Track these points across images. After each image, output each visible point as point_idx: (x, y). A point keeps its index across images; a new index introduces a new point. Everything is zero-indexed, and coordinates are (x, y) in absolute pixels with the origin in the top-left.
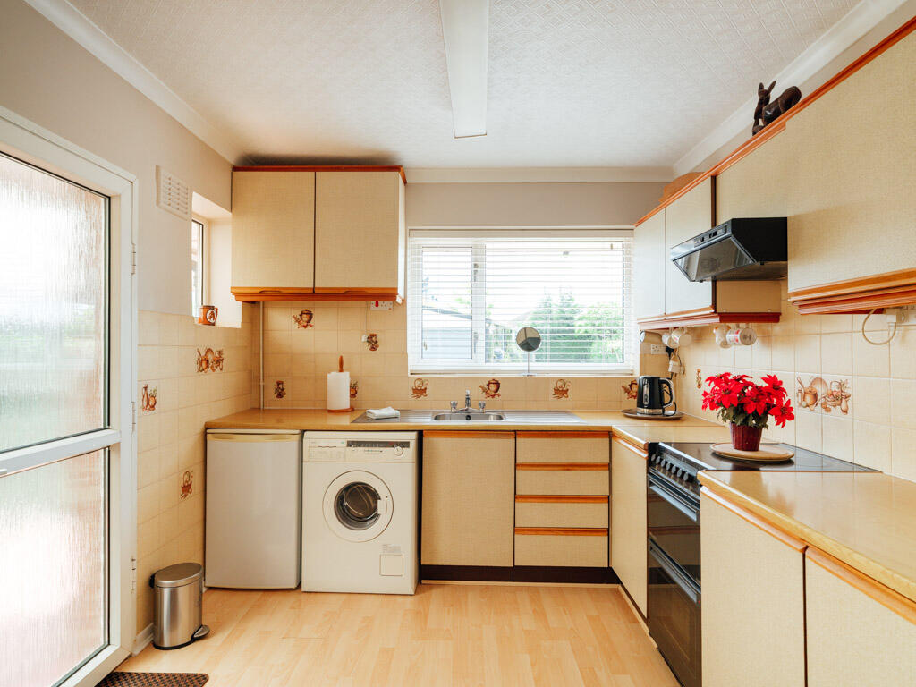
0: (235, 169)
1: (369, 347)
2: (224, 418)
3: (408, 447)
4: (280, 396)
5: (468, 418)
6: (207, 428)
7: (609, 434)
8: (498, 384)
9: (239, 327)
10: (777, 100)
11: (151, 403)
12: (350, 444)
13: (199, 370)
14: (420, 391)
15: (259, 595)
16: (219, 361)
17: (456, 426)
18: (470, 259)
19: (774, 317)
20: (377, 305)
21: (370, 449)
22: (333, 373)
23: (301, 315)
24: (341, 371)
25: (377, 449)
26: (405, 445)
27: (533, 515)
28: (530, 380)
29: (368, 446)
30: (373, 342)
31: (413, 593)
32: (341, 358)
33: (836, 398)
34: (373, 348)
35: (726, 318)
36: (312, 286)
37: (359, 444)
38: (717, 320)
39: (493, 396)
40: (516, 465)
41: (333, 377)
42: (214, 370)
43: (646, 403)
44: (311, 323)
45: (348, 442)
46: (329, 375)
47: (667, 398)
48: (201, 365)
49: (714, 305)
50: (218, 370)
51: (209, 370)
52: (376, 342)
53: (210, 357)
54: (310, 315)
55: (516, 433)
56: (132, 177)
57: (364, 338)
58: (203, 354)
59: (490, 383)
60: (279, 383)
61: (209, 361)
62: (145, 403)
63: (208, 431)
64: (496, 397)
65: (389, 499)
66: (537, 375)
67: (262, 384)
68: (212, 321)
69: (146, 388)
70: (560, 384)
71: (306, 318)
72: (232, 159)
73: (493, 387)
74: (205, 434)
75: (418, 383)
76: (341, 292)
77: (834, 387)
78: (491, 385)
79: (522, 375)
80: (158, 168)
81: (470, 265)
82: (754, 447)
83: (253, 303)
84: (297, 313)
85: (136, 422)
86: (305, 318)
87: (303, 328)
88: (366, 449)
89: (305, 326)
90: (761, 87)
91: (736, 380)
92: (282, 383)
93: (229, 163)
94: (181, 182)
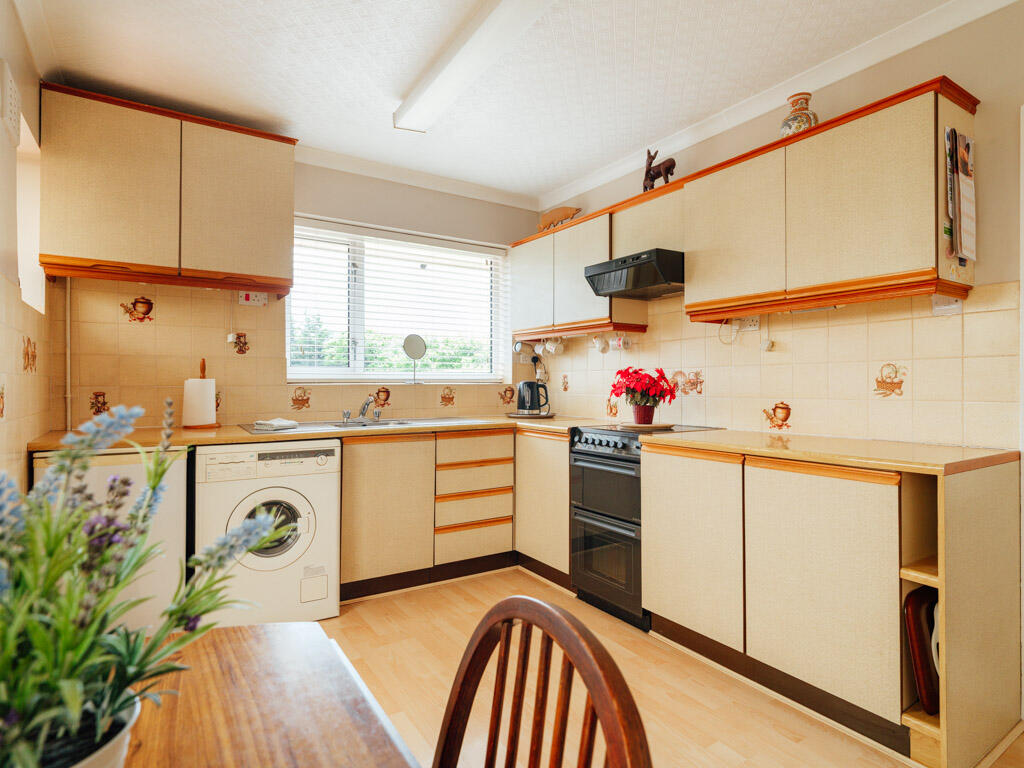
0: (46, 87)
1: (237, 349)
2: (38, 439)
3: (333, 455)
4: (99, 411)
6: (30, 452)
7: (514, 431)
8: (387, 392)
10: (659, 165)
12: (262, 457)
13: (24, 368)
14: (301, 403)
16: (34, 358)
18: (346, 257)
19: (643, 329)
20: (247, 298)
21: (288, 460)
22: (191, 380)
23: (134, 305)
24: (203, 377)
25: (297, 460)
26: (329, 453)
27: (452, 513)
28: (416, 388)
29: (285, 458)
30: (241, 345)
31: (337, 614)
32: (204, 360)
33: (693, 384)
34: (241, 351)
35: (618, 327)
36: (177, 266)
37: (273, 456)
38: (612, 328)
39: (383, 405)
40: (436, 466)
41: (193, 385)
43: (528, 405)
44: (151, 315)
45: (259, 455)
46: (186, 382)
47: (543, 401)
48: (25, 360)
49: (611, 317)
50: (33, 370)
51: (29, 369)
52: (246, 343)
53: (30, 350)
54: (149, 305)
55: (436, 434)
57: (231, 338)
58: (26, 344)
59: (379, 391)
60: (97, 395)
61: (29, 356)
63: (36, 455)
64: (385, 406)
65: (312, 516)
66: (424, 383)
67: (69, 395)
70: (447, 391)
71: (144, 308)
72: (42, 71)
73: (383, 396)
74: (29, 459)
75: (299, 392)
76: (220, 278)
77: (692, 377)
78: (381, 394)
82: (650, 421)
83: (59, 279)
84: (128, 301)
86: (141, 308)
87: (138, 321)
88: (283, 461)
89: (142, 319)
90: (649, 153)
91: (636, 372)
92: (103, 395)
93: (36, 76)
94: (16, 89)
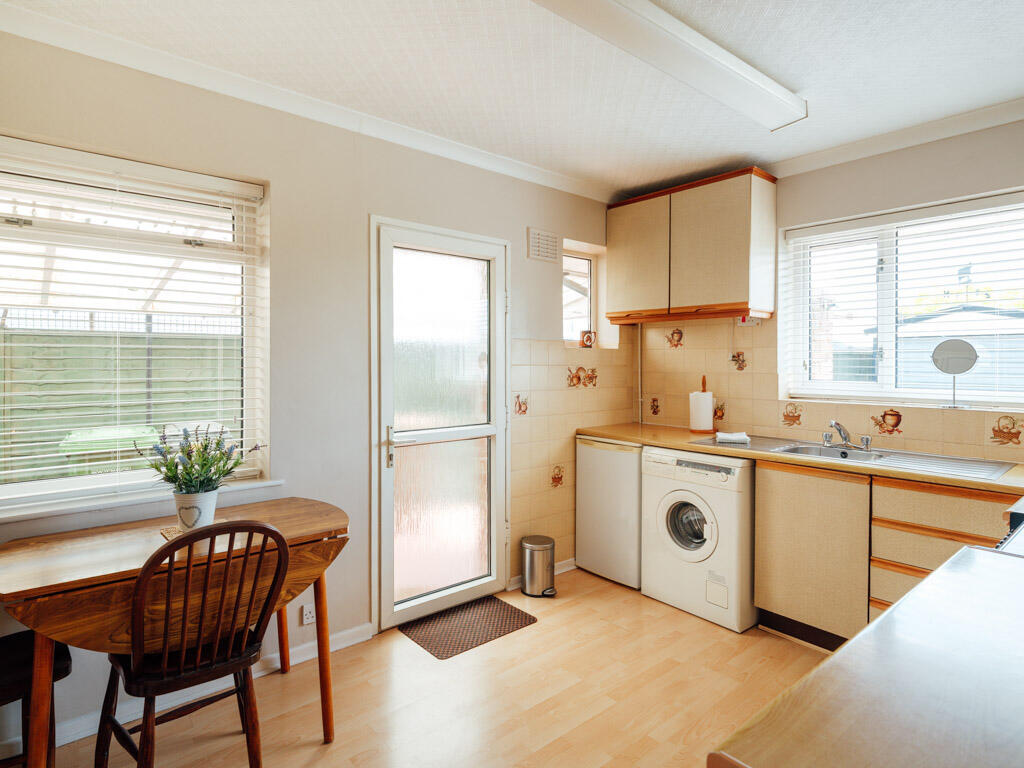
0: (610, 207)
1: (736, 366)
2: (598, 428)
4: (655, 412)
5: (844, 455)
6: (578, 434)
8: (898, 417)
9: (617, 347)
11: (523, 408)
12: (679, 463)
13: (570, 385)
14: (792, 419)
15: (608, 584)
16: (592, 378)
17: (827, 464)
18: (875, 254)
20: (744, 320)
22: (695, 393)
23: (672, 335)
24: (704, 391)
25: (705, 472)
28: (953, 413)
30: (738, 359)
31: (739, 631)
32: (704, 377)
34: (741, 368)
36: (667, 307)
37: (687, 464)
39: (891, 432)
40: (871, 519)
41: (696, 396)
42: (586, 385)
44: (682, 342)
45: (678, 461)
46: (691, 395)
48: (572, 380)
50: (590, 386)
51: (581, 386)
52: (743, 361)
53: (582, 375)
54: (680, 334)
55: (872, 478)
56: (505, 242)
57: (730, 357)
58: (574, 372)
59: (886, 414)
60: (655, 400)
61: (580, 378)
62: (518, 408)
63: (578, 436)
64: (896, 433)
65: (715, 525)
66: (966, 408)
67: (640, 400)
68: (588, 343)
69: (518, 397)
71: (677, 338)
72: (606, 200)
73: (892, 419)
74: (575, 438)
75: (791, 408)
76: (694, 310)
78: (888, 417)
79: (941, 406)
80: (528, 229)
81: (876, 261)
83: (634, 325)
84: (669, 333)
85: (509, 420)
86: (676, 337)
87: (674, 348)
88: (694, 470)
89: (676, 346)
92: (657, 400)
93: (602, 203)
94: (549, 234)
